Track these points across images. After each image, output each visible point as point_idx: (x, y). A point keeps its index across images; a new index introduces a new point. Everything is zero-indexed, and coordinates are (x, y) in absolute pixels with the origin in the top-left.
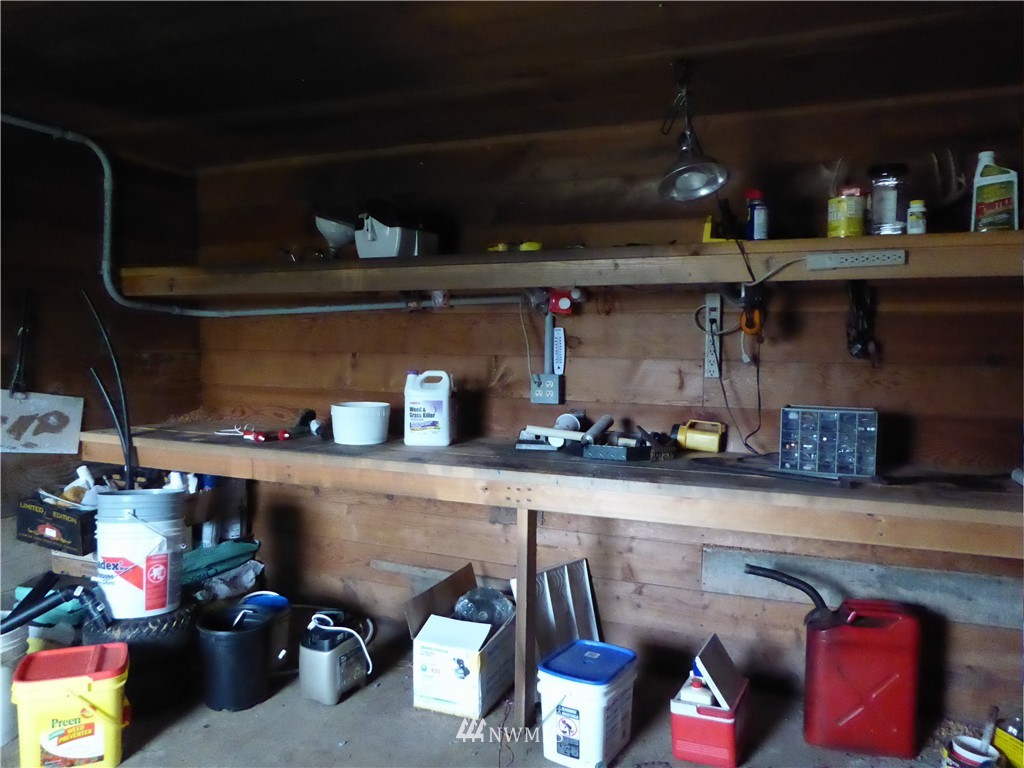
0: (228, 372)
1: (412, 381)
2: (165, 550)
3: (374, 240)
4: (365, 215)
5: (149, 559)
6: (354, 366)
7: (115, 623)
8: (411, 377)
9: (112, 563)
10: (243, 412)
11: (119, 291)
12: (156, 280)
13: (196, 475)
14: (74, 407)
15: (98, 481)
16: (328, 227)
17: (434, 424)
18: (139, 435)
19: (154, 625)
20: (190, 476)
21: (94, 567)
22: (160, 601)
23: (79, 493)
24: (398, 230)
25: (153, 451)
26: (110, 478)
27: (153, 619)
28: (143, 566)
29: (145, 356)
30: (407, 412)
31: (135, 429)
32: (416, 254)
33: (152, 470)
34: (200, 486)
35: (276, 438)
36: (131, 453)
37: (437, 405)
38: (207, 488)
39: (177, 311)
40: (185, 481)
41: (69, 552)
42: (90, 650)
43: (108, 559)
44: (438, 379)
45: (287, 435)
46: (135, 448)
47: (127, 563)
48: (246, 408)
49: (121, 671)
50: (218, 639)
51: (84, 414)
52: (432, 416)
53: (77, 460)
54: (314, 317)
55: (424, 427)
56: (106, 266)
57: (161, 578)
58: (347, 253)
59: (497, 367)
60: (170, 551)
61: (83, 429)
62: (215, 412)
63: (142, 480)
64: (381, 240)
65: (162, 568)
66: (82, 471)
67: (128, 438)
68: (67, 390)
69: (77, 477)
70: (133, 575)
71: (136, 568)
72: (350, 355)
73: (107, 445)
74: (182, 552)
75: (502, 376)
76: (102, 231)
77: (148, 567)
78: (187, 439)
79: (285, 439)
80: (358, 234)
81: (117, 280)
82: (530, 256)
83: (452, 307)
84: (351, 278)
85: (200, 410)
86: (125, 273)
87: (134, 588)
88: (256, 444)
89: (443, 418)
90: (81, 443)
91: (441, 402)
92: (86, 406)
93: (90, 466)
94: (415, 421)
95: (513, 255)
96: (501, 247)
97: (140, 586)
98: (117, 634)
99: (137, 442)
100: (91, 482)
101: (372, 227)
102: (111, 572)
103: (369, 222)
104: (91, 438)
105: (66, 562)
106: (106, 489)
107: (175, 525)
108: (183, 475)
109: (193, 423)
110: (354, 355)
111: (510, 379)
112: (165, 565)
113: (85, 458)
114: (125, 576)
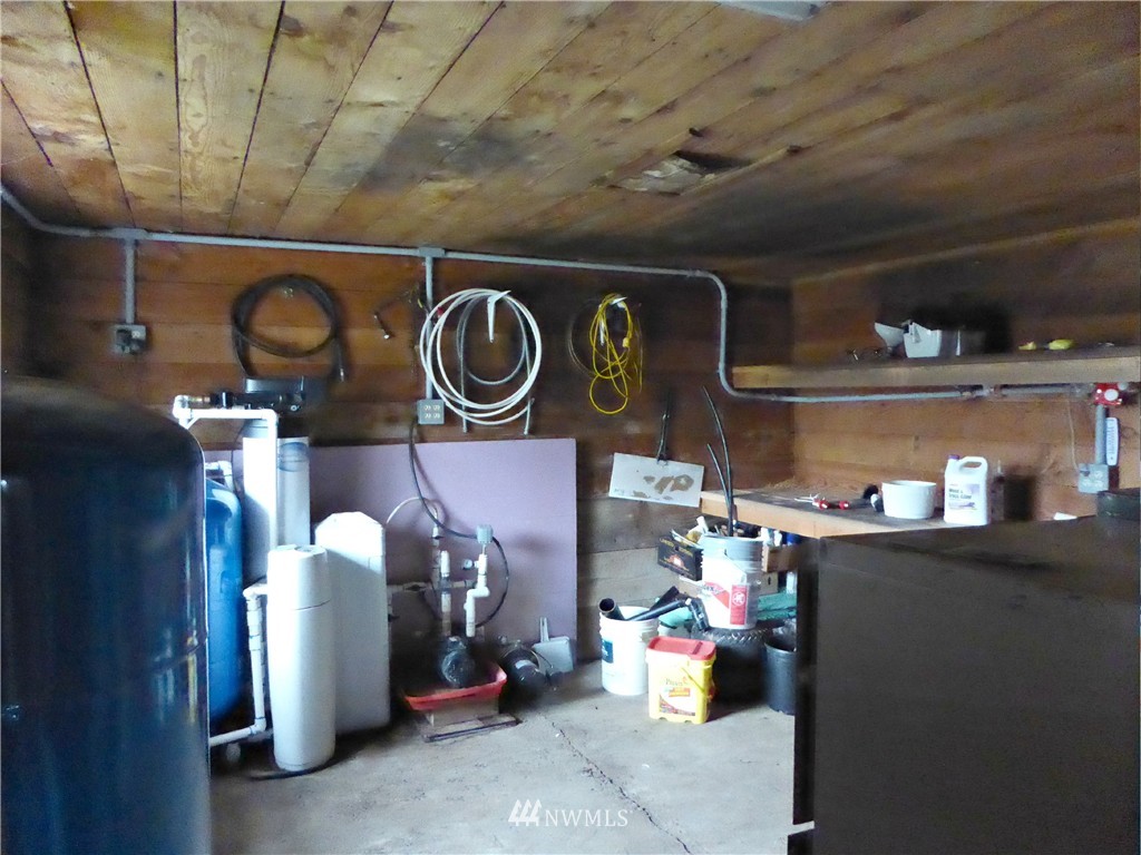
0: (813, 449)
1: (952, 464)
2: (745, 583)
3: (917, 341)
4: (909, 321)
5: (734, 588)
6: (916, 448)
7: (709, 629)
8: (951, 462)
9: (711, 586)
10: (826, 484)
11: (731, 385)
12: (756, 376)
13: (781, 532)
14: (697, 473)
15: (712, 530)
16: (883, 330)
17: (971, 505)
18: (737, 496)
19: (736, 636)
20: (776, 533)
21: (699, 590)
22: (740, 620)
23: (696, 537)
24: (938, 333)
25: (749, 511)
26: (720, 528)
27: (735, 631)
28: (730, 591)
29: (750, 435)
30: (947, 493)
31: (736, 492)
32: (958, 353)
33: (749, 525)
34: (784, 541)
35: (839, 507)
36: (733, 510)
37: (974, 488)
38: (789, 544)
39: (774, 398)
40: (772, 536)
41: (688, 577)
42: (693, 643)
43: (711, 584)
44: (976, 465)
45: (846, 505)
46: (736, 507)
47: (719, 588)
48: (828, 481)
49: (709, 657)
50: (778, 655)
51: (704, 477)
52: (969, 497)
53: (697, 512)
54: (883, 403)
55: (962, 506)
56: (721, 365)
57: (742, 603)
58: (898, 354)
59: (1049, 453)
60: (749, 584)
61: (702, 490)
62: (803, 484)
63: (741, 531)
64: (924, 341)
65: (742, 595)
66: (701, 520)
67: (731, 499)
68: (693, 460)
69: (696, 525)
70: (724, 597)
71: (725, 592)
72: (913, 438)
73: (716, 502)
74: (759, 587)
75: (1055, 463)
76: (719, 338)
77: (734, 593)
78: (770, 502)
79: (845, 508)
80: (906, 336)
81: (729, 377)
82: (1059, 355)
83: (1004, 396)
84: (898, 374)
85: (793, 480)
86: (736, 370)
87: (722, 606)
88: (820, 511)
89: (980, 500)
90: (701, 500)
91: (978, 486)
92: (705, 471)
93: (707, 518)
94: (955, 501)
95: (1042, 352)
96: (1030, 346)
97: (727, 605)
98: (711, 636)
99: (737, 502)
100: (707, 529)
101: (916, 332)
102: (709, 592)
103: (913, 327)
104: (709, 496)
105: (685, 584)
106: (715, 534)
107: (752, 565)
108: (771, 531)
109: (783, 490)
110: (917, 438)
111: (1061, 467)
112: (745, 593)
113: (704, 511)
114: (717, 596)
